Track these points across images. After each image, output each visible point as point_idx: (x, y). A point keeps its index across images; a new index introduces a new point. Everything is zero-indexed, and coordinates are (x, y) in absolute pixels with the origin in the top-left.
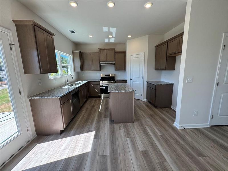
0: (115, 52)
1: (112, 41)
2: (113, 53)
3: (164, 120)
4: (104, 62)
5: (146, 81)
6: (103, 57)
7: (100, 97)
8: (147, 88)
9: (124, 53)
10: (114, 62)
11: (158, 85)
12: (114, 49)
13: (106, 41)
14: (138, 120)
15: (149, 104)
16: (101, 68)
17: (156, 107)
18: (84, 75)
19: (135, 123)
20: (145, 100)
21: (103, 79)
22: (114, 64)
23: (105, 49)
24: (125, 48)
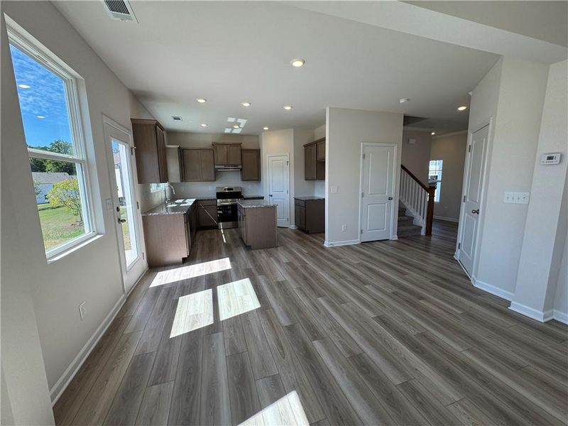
0: (242, 150)
1: (237, 130)
2: (239, 152)
3: (315, 243)
4: (223, 167)
5: (293, 196)
6: (221, 157)
7: (217, 228)
8: (295, 207)
9: (257, 152)
10: (240, 167)
11: (310, 200)
12: (240, 144)
13: (228, 131)
14: (283, 245)
15: (299, 232)
16: (216, 175)
17: (307, 232)
18: (182, 189)
19: (278, 248)
20: (293, 227)
21: (220, 195)
22: (241, 170)
23: (223, 144)
24: (258, 144)
